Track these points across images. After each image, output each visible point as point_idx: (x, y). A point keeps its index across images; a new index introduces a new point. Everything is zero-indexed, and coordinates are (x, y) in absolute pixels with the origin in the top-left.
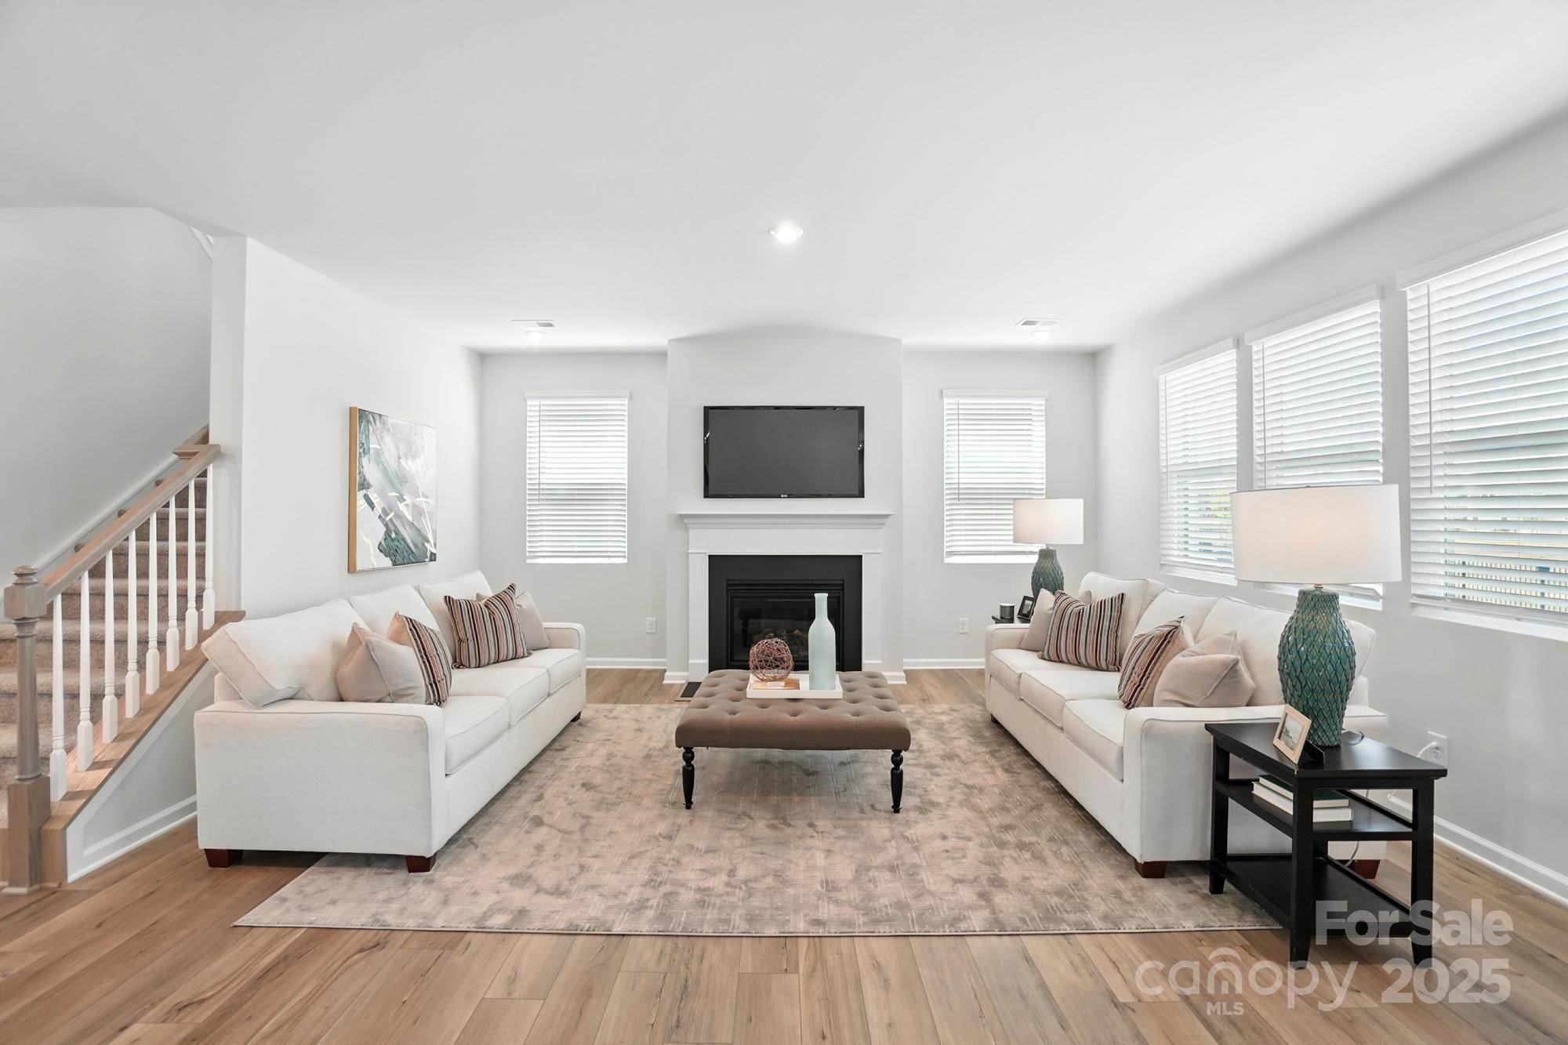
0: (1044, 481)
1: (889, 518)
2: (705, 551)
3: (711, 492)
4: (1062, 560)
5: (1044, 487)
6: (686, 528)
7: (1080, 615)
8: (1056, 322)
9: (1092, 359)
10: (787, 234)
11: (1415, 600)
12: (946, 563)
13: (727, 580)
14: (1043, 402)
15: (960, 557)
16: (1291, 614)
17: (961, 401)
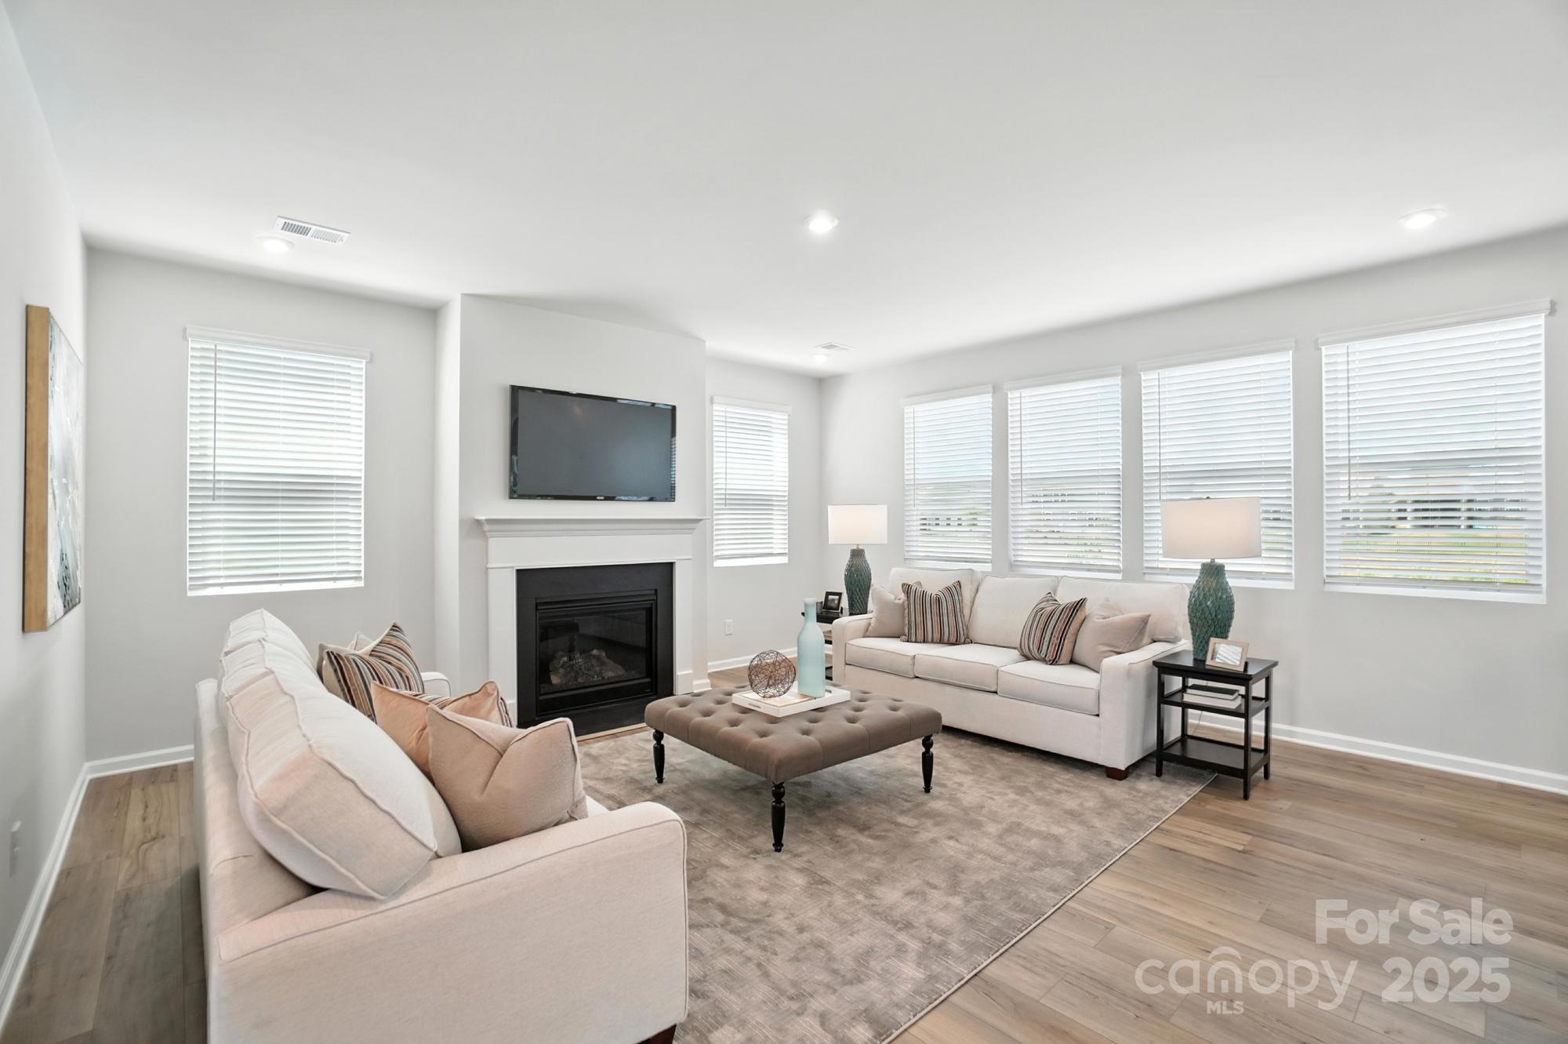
0: (787, 489)
1: (701, 523)
2: (511, 565)
3: (520, 490)
4: (869, 557)
5: (786, 494)
6: (484, 536)
7: (939, 600)
8: (846, 349)
9: (821, 384)
10: (821, 225)
11: (1146, 571)
12: (716, 567)
13: (536, 599)
14: (786, 417)
15: (726, 560)
16: (1197, 578)
17: (729, 409)
